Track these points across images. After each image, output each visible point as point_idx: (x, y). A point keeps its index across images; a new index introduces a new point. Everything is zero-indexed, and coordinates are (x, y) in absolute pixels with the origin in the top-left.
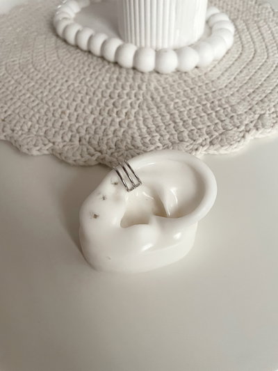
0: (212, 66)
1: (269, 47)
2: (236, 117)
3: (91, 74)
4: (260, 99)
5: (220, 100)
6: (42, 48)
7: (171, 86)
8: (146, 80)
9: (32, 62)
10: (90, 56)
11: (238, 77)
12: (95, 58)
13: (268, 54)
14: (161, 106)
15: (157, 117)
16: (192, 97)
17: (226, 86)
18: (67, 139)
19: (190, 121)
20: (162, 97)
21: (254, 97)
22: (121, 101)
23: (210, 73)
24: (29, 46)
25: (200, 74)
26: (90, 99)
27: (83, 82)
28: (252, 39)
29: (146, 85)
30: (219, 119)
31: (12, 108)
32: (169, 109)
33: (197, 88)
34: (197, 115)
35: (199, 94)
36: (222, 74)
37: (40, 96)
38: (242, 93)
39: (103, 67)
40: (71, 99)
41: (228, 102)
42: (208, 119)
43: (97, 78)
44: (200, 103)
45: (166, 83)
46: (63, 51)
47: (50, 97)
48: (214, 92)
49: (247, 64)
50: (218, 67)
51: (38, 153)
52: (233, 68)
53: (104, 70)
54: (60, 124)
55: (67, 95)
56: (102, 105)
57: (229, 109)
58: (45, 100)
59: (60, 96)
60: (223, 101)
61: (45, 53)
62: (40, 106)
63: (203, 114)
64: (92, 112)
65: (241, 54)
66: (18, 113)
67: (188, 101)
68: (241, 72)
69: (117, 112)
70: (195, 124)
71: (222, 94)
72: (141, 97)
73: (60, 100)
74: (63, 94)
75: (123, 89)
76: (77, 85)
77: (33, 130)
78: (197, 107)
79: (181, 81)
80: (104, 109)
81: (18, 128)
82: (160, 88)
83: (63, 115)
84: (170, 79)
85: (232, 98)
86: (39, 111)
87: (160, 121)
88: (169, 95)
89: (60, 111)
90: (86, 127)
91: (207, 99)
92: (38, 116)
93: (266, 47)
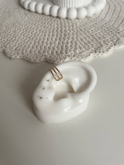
0: (100, 13)
1: (120, 3)
2: (120, 32)
3: (48, 24)
5: (110, 27)
6: (18, 15)
7: (86, 24)
8: (74, 22)
9: (17, 22)
10: (43, 16)
11: (113, 16)
12: (46, 16)
13: (120, 6)
14: (86, 33)
15: (86, 37)
16: (97, 27)
17: (109, 21)
18: (50, 53)
19: (102, 37)
20: (84, 29)
22: (67, 33)
23: (101, 16)
24: (12, 15)
25: (96, 17)
26: (52, 34)
27: (46, 28)
29: (75, 25)
30: (113, 34)
31: (17, 44)
32: (90, 33)
33: (98, 23)
34: (103, 34)
35: (100, 26)
36: (106, 16)
37: (28, 36)
38: (117, 23)
39: (52, 19)
40: (43, 36)
41: (114, 27)
42: (109, 35)
43: (51, 25)
44: (102, 29)
46: (29, 15)
47: (33, 36)
48: (106, 24)
49: (114, 11)
50: (103, 14)
51: (40, 61)
52: (109, 13)
53: (52, 21)
54: (44, 47)
55: (41, 34)
56: (59, 36)
57: (116, 29)
58: (31, 38)
59: (38, 35)
60: (112, 27)
61: (21, 17)
62: (30, 41)
63: (106, 34)
64: (56, 40)
65: (109, 7)
66: (21, 45)
67: (97, 29)
68: (113, 14)
69: (68, 38)
70: (104, 38)
71: (110, 24)
72: (75, 30)
73: (39, 37)
74: (38, 34)
75: (66, 28)
76: (43, 29)
77: (32, 52)
78: (102, 31)
79: (89, 21)
80: (61, 38)
81: (25, 52)
82: (82, 25)
83: (43, 43)
84: (84, 21)
85: (114, 25)
86: (31, 43)
87: (88, 39)
88: (87, 28)
89: (41, 41)
90: (56, 46)
91: (104, 27)
92: (31, 45)
93: (118, 3)
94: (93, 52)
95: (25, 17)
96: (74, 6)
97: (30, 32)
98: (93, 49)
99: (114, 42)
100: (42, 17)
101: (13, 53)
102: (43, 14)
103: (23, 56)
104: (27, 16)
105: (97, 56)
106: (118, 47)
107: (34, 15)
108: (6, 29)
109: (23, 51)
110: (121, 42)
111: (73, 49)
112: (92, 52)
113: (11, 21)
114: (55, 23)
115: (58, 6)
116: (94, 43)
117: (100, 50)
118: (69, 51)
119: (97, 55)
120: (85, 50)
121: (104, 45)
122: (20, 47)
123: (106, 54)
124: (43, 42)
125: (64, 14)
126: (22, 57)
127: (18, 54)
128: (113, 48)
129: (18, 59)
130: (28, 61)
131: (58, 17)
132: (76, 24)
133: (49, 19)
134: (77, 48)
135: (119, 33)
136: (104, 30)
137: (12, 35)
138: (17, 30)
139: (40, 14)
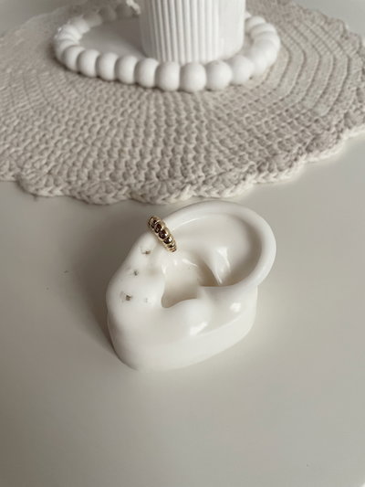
0: (266, 75)
1: (317, 46)
2: (321, 120)
3: (131, 105)
4: (335, 99)
5: (293, 107)
6: (51, 86)
8: (199, 99)
9: (48, 104)
10: (118, 85)
11: (299, 81)
12: (125, 87)
13: (319, 53)
14: (233, 124)
15: (234, 136)
16: (261, 109)
17: (292, 92)
18: (142, 177)
19: (274, 133)
20: (228, 115)
21: (328, 99)
22: (184, 127)
23: (268, 82)
24: (34, 86)
25: (257, 84)
26: (145, 132)
27: (126, 116)
28: (295, 41)
29: (203, 105)
30: (303, 125)
32: (243, 125)
33: (262, 99)
34: (277, 125)
35: (268, 105)
36: (281, 80)
37: (80, 139)
38: (312, 96)
39: (141, 94)
40: (122, 136)
41: (303, 107)
42: (292, 128)
43: (139, 107)
44: (273, 113)
45: (224, 100)
46: (80, 84)
47: (94, 138)
48: (282, 100)
49: (303, 67)
50: (273, 75)
51: (115, 201)
52: (289, 73)
53: (143, 98)
54: (124, 164)
55: (114, 132)
56: (163, 135)
57: (309, 113)
58: (90, 142)
59: (106, 134)
60: (298, 107)
61: (59, 91)
62: (88, 150)
63: (283, 124)
64: (155, 145)
65: (290, 58)
66: (64, 162)
67: (259, 114)
68: (300, 75)
69: (186, 139)
70: (280, 135)
71: (292, 101)
72: (204, 119)
73: (109, 139)
74: (108, 131)
75: (178, 114)
76: (120, 119)
77: (94, 177)
78: (273, 119)
79: (240, 95)
80: (169, 139)
81: (73, 178)
82: (221, 106)
83: (122, 154)
84: (226, 95)
85: (305, 103)
86: (89, 155)
87: (239, 139)
88: (236, 112)
89: (116, 150)
90: (156, 161)
91: (279, 108)
92: (91, 161)
93: (313, 46)
94: (254, 171)
95: (69, 91)
96: (197, 58)
97: (86, 128)
98: (252, 163)
99: (305, 144)
100: (114, 89)
101: (44, 182)
102: (117, 81)
103: (70, 188)
104: (74, 87)
105: (264, 181)
106: (317, 156)
107: (94, 85)
108: (19, 124)
109: (68, 176)
110: (323, 143)
111: (200, 166)
112: (251, 170)
113: (34, 101)
114: (149, 103)
115: (156, 59)
116: (255, 149)
117: (270, 164)
118: (191, 171)
119: (264, 178)
120: (232, 167)
121: (280, 152)
122: (59, 166)
123: (287, 174)
124: (121, 151)
125: (172, 79)
126: (68, 193)
127: (57, 186)
128: (306, 159)
129: (57, 196)
130: (84, 201)
131: (157, 88)
132: (206, 104)
133: (135, 93)
134: (212, 163)
135: (316, 121)
136: (279, 115)
137: (38, 137)
138: (51, 125)
139: (109, 82)
